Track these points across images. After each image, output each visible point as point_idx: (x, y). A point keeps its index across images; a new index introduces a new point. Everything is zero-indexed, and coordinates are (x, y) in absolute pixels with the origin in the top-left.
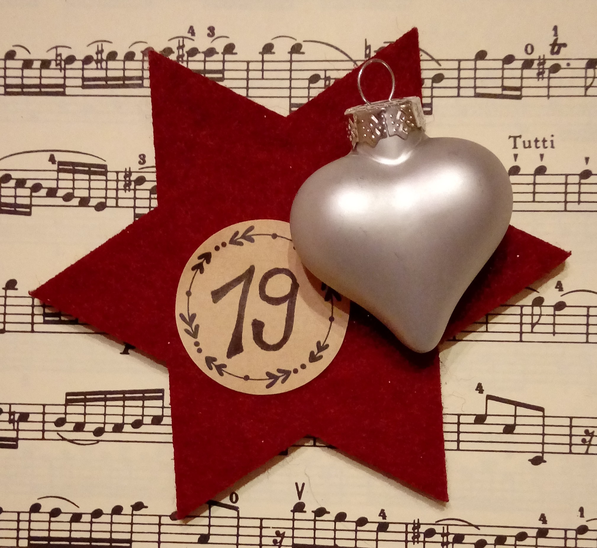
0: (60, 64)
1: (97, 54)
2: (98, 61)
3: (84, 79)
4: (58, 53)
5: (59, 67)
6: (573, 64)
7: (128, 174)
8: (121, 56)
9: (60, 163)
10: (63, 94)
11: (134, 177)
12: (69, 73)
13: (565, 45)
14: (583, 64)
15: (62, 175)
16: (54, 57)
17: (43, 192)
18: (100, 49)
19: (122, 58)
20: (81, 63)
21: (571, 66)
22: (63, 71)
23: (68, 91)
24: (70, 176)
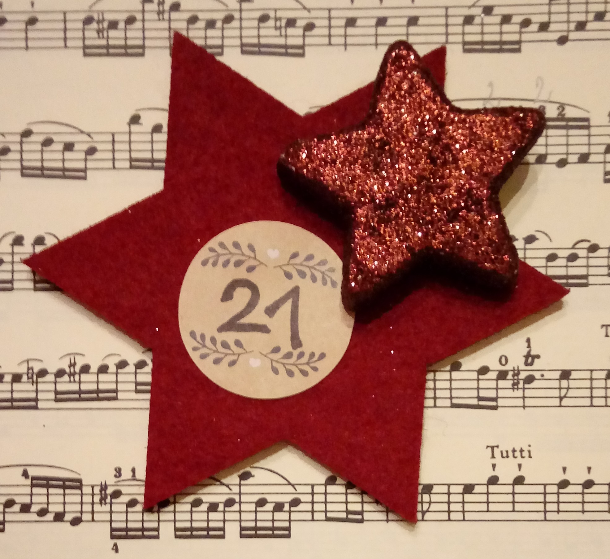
0: (32, 378)
1: (70, 366)
2: (70, 375)
3: (56, 392)
4: (30, 366)
5: (31, 380)
6: (547, 375)
7: (104, 488)
8: (94, 368)
9: (33, 478)
10: (36, 408)
11: (110, 491)
12: (41, 387)
13: (538, 357)
14: (557, 375)
15: (36, 490)
16: (25, 370)
17: (17, 508)
18: (72, 361)
19: (96, 371)
20: (53, 376)
21: (545, 377)
22: (35, 385)
23: (40, 405)
24: (44, 491)
